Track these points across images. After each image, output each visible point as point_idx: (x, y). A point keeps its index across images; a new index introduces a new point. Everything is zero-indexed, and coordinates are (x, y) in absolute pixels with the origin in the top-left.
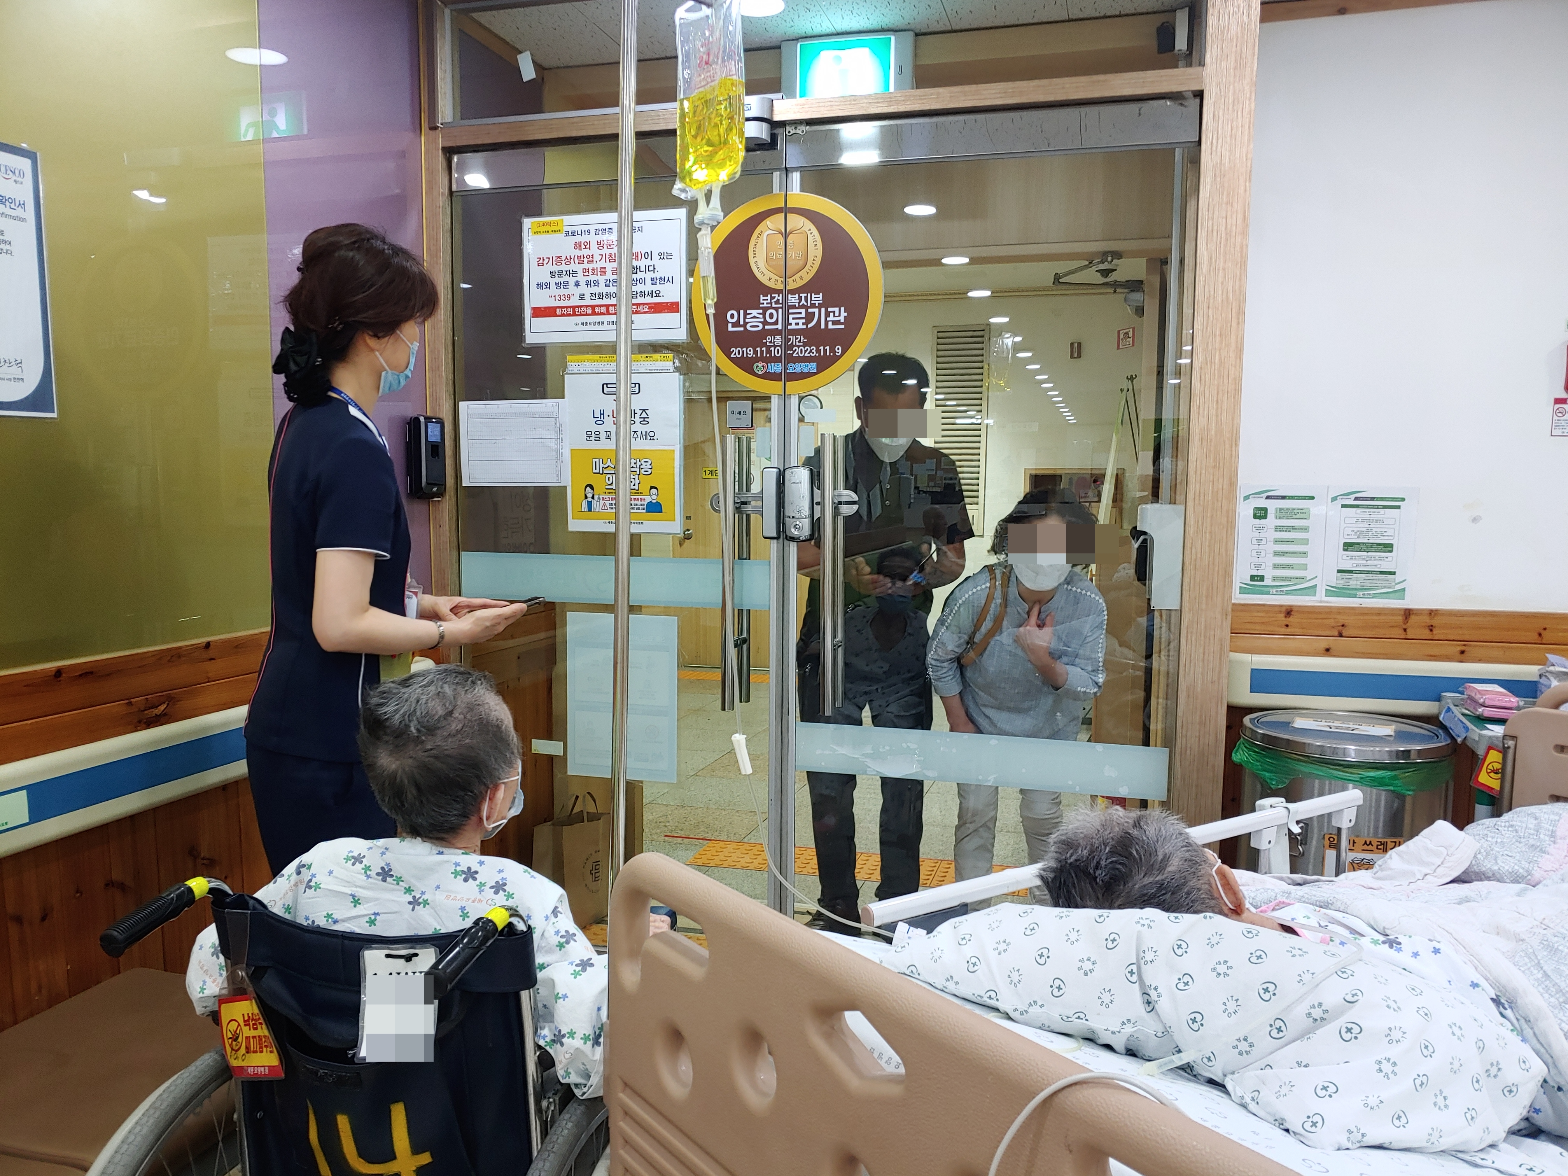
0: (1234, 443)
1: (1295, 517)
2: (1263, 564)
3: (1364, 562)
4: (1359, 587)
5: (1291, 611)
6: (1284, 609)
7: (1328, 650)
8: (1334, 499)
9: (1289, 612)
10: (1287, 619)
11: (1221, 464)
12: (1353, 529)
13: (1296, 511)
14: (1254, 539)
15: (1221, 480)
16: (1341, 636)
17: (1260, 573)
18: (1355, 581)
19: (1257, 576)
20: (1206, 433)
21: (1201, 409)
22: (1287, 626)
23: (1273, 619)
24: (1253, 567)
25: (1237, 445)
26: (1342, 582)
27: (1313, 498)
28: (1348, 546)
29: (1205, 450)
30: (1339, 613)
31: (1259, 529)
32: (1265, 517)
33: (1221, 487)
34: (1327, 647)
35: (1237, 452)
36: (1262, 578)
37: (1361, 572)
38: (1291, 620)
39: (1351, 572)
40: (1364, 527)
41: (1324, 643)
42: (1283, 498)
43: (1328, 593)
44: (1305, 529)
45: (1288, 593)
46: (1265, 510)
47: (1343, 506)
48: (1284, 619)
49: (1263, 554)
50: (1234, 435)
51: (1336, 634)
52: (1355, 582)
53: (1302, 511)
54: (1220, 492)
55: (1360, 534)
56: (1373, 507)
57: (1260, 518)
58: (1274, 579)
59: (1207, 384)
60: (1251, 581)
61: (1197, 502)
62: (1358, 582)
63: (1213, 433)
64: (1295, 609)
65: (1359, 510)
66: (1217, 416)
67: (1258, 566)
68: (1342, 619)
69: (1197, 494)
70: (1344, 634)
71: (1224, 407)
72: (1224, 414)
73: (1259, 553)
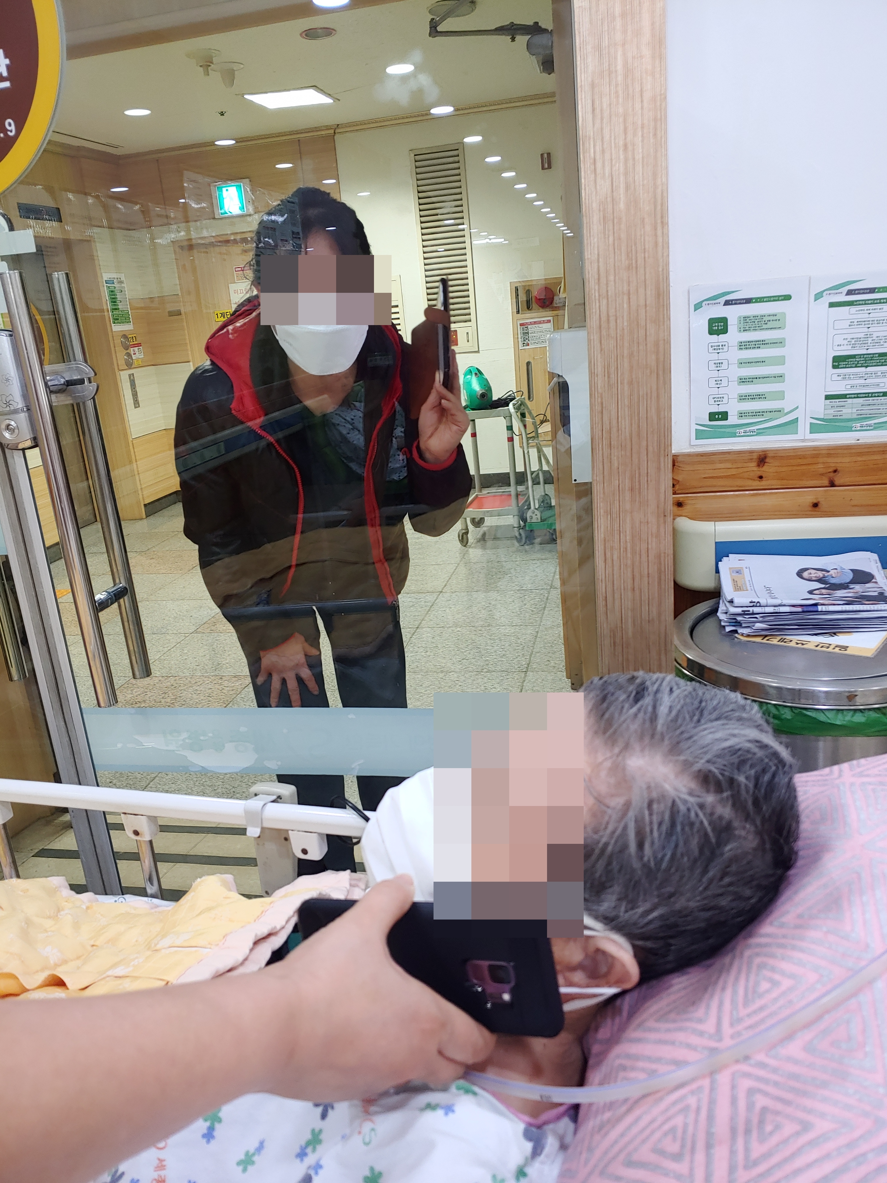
0: (659, 221)
1: (765, 326)
2: (726, 397)
3: (862, 381)
4: (855, 416)
5: (765, 457)
6: (755, 456)
7: (816, 505)
8: (818, 296)
9: (762, 458)
10: (761, 469)
11: (640, 261)
12: (846, 336)
13: (765, 319)
14: (712, 362)
15: (641, 291)
16: (832, 484)
17: (722, 409)
18: (850, 408)
19: (718, 413)
20: (610, 206)
21: (599, 165)
22: (761, 477)
23: (741, 470)
24: (712, 401)
25: (664, 224)
26: (831, 411)
27: (788, 297)
28: (839, 362)
29: (611, 239)
30: (829, 455)
31: (717, 348)
32: (725, 331)
33: (642, 302)
34: (815, 501)
35: (666, 235)
36: (724, 416)
37: (857, 396)
38: (766, 469)
39: (844, 396)
40: (860, 332)
41: (808, 496)
42: (748, 301)
43: (814, 428)
44: (779, 343)
45: (759, 433)
46: (724, 320)
47: (832, 305)
48: (755, 469)
49: (724, 383)
50: (659, 207)
51: (826, 482)
52: (850, 411)
53: (775, 318)
54: (642, 312)
55: (856, 342)
56: (874, 302)
57: (718, 333)
58: (741, 415)
59: (606, 114)
60: (710, 420)
61: (604, 332)
62: (854, 410)
63: (622, 206)
64: (770, 454)
65: (853, 309)
66: (626, 174)
67: (718, 400)
68: (834, 463)
69: (604, 318)
70: (836, 483)
71: (639, 156)
72: (639, 168)
73: (719, 382)
